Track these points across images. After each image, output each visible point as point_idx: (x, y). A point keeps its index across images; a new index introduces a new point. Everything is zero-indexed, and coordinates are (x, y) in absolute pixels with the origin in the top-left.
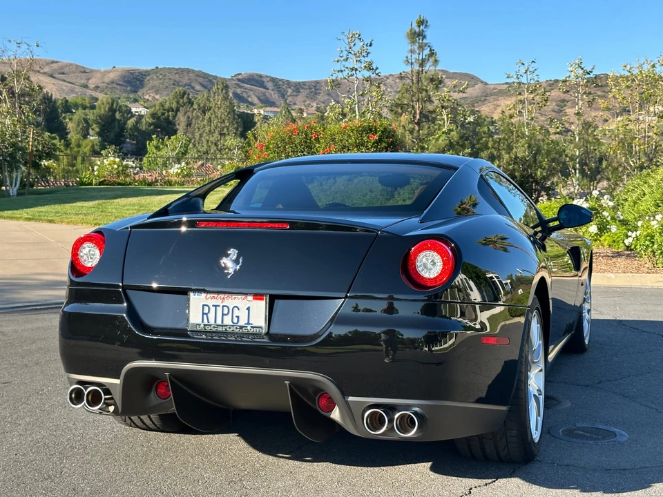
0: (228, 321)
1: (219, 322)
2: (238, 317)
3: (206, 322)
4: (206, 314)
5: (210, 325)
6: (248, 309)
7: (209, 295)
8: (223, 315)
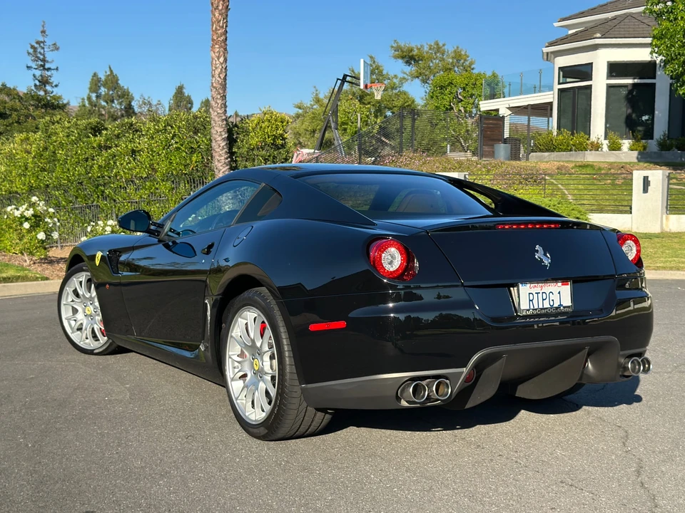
0: (547, 305)
1: (541, 306)
2: (553, 300)
3: (532, 307)
4: (532, 301)
5: (536, 310)
6: (559, 293)
7: (532, 285)
8: (543, 300)
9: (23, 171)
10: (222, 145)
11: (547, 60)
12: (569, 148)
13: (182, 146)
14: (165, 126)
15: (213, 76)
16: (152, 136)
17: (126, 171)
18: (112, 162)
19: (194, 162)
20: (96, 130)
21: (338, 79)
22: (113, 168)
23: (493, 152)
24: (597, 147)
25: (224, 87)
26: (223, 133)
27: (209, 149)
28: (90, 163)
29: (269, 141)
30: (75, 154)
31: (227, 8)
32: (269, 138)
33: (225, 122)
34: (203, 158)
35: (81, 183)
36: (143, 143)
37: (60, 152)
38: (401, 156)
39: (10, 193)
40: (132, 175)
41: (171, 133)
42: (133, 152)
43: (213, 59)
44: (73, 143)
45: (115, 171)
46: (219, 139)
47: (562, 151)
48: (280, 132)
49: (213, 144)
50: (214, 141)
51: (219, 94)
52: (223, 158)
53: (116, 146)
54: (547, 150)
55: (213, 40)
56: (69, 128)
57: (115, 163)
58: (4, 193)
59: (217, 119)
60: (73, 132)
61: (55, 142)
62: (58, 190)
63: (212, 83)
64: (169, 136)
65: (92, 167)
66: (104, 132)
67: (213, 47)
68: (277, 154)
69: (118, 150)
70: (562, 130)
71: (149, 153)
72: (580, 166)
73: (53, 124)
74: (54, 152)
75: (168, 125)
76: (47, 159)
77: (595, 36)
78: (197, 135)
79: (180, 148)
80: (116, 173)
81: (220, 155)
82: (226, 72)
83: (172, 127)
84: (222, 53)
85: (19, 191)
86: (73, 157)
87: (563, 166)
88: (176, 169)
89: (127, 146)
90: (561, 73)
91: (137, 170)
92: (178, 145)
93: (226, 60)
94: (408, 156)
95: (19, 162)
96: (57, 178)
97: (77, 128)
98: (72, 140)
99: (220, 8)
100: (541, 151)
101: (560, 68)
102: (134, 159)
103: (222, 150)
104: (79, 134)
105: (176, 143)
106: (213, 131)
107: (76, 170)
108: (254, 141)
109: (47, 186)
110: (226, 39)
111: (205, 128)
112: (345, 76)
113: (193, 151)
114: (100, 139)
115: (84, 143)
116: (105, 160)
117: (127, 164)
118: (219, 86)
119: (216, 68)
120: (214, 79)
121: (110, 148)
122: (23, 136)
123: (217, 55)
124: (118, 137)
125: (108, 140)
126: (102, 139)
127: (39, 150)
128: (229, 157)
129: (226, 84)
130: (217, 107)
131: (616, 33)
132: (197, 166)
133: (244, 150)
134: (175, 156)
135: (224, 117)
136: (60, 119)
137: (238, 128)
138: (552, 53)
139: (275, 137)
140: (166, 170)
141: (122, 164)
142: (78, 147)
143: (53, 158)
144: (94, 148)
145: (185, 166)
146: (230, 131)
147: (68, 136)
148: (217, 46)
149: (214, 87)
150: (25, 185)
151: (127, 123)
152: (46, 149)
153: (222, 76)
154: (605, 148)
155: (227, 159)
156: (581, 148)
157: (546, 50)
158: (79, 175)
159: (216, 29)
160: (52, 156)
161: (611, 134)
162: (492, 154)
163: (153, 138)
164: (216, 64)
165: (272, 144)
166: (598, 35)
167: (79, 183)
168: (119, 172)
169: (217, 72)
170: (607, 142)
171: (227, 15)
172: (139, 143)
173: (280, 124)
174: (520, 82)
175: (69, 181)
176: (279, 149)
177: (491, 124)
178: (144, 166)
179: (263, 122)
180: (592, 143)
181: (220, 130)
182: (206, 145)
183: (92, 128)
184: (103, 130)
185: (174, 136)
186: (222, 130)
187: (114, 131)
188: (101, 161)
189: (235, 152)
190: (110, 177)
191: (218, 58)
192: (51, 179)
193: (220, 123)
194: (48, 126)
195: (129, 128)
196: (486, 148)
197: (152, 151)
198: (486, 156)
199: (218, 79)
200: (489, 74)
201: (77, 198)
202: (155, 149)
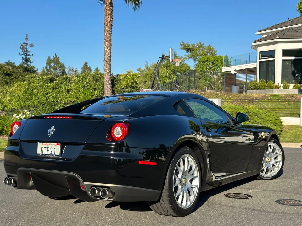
9: (18, 99)
10: (109, 87)
11: (254, 49)
12: (265, 88)
13: (90, 87)
14: (83, 78)
15: (105, 56)
16: (77, 83)
17: (65, 99)
18: (58, 95)
19: (96, 94)
20: (51, 80)
21: (160, 57)
22: (59, 98)
23: (231, 90)
24: (278, 87)
25: (110, 60)
26: (109, 81)
27: (103, 89)
28: (48, 95)
29: (130, 84)
30: (42, 91)
31: (111, 25)
32: (130, 83)
33: (110, 76)
34: (100, 93)
35: (44, 104)
36: (72, 86)
37: (35, 90)
38: (190, 91)
39: (12, 109)
40: (67, 101)
41: (85, 81)
42: (68, 90)
43: (105, 48)
44: (41, 86)
45: (59, 99)
46: (107, 84)
47: (262, 89)
48: (135, 80)
49: (105, 86)
50: (105, 85)
51: (108, 63)
52: (109, 92)
53: (60, 88)
54: (255, 89)
55: (105, 40)
56: (39, 80)
57: (60, 95)
58: (9, 109)
59: (106, 75)
60: (41, 81)
61: (33, 86)
62: (34, 108)
63: (105, 59)
64: (85, 83)
65: (49, 97)
66: (55, 81)
67: (105, 43)
68: (134, 90)
69: (61, 89)
70: (262, 80)
71: (75, 90)
72: (272, 96)
73: (32, 78)
74: (32, 91)
75: (84, 78)
76: (29, 93)
77: (276, 38)
78: (97, 82)
79: (89, 88)
80: (60, 100)
81: (108, 91)
82: (111, 54)
83: (86, 79)
84: (109, 45)
85: (16, 108)
86: (40, 93)
87: (264, 96)
88: (87, 98)
89: (65, 88)
90: (261, 54)
91: (70, 98)
92: (89, 87)
93: (111, 48)
94: (193, 92)
95: (16, 95)
96: (33, 102)
97: (43, 80)
98: (40, 85)
99: (108, 25)
100: (252, 89)
101: (260, 52)
102: (68, 93)
103: (109, 89)
104: (43, 82)
105: (88, 86)
106: (105, 81)
107: (42, 99)
108: (123, 85)
109: (29, 106)
110: (111, 39)
111: (101, 79)
112: (163, 56)
113: (95, 89)
114: (53, 85)
115: (45, 86)
116: (55, 94)
117: (65, 96)
118: (108, 60)
119: (106, 52)
120: (105, 57)
121: (58, 88)
122: (18, 83)
123: (107, 46)
124: (61, 83)
125: (56, 85)
126: (54, 84)
127: (25, 89)
128: (112, 92)
129: (111, 59)
130: (107, 70)
131: (286, 36)
132: (97, 96)
133: (119, 89)
134: (87, 92)
135: (110, 74)
136: (35, 76)
137: (116, 79)
138: (256, 45)
139: (133, 83)
140: (83, 98)
141: (63, 96)
142: (43, 88)
143: (32, 93)
144: (50, 88)
145: (92, 96)
146: (112, 81)
147: (38, 83)
148: (107, 42)
149: (105, 61)
150: (19, 105)
151: (65, 77)
152: (28, 89)
153: (109, 56)
154: (282, 88)
155: (111, 93)
156: (271, 88)
157: (253, 44)
158: (44, 101)
159: (106, 34)
160: (31, 92)
161: (284, 82)
162: (230, 91)
163: (77, 84)
164: (106, 50)
165: (132, 86)
166: (278, 37)
167: (43, 104)
168: (61, 99)
169: (107, 54)
170: (282, 85)
171: (111, 29)
172: (71, 86)
173: (135, 77)
174: (240, 59)
175: (39, 103)
176: (134, 88)
177: (230, 77)
178: (73, 97)
179: (127, 76)
180: (276, 86)
181: (108, 80)
182: (101, 86)
183: (49, 80)
184: (54, 80)
185: (87, 83)
186: (109, 80)
187: (59, 81)
188: (53, 95)
189: (114, 90)
190: (57, 102)
191: (107, 48)
192: (31, 102)
193: (108, 76)
194: (30, 79)
195: (66, 79)
196: (227, 88)
197: (77, 89)
198: (227, 91)
199: (107, 57)
200: (224, 56)
201: (42, 111)
202: (78, 89)
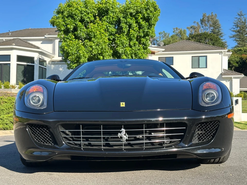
77: (13, 44)
156: (7, 87)
161: (20, 83)
170: (18, 86)
180: (11, 85)
